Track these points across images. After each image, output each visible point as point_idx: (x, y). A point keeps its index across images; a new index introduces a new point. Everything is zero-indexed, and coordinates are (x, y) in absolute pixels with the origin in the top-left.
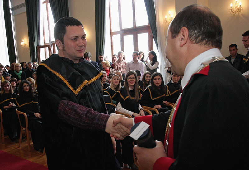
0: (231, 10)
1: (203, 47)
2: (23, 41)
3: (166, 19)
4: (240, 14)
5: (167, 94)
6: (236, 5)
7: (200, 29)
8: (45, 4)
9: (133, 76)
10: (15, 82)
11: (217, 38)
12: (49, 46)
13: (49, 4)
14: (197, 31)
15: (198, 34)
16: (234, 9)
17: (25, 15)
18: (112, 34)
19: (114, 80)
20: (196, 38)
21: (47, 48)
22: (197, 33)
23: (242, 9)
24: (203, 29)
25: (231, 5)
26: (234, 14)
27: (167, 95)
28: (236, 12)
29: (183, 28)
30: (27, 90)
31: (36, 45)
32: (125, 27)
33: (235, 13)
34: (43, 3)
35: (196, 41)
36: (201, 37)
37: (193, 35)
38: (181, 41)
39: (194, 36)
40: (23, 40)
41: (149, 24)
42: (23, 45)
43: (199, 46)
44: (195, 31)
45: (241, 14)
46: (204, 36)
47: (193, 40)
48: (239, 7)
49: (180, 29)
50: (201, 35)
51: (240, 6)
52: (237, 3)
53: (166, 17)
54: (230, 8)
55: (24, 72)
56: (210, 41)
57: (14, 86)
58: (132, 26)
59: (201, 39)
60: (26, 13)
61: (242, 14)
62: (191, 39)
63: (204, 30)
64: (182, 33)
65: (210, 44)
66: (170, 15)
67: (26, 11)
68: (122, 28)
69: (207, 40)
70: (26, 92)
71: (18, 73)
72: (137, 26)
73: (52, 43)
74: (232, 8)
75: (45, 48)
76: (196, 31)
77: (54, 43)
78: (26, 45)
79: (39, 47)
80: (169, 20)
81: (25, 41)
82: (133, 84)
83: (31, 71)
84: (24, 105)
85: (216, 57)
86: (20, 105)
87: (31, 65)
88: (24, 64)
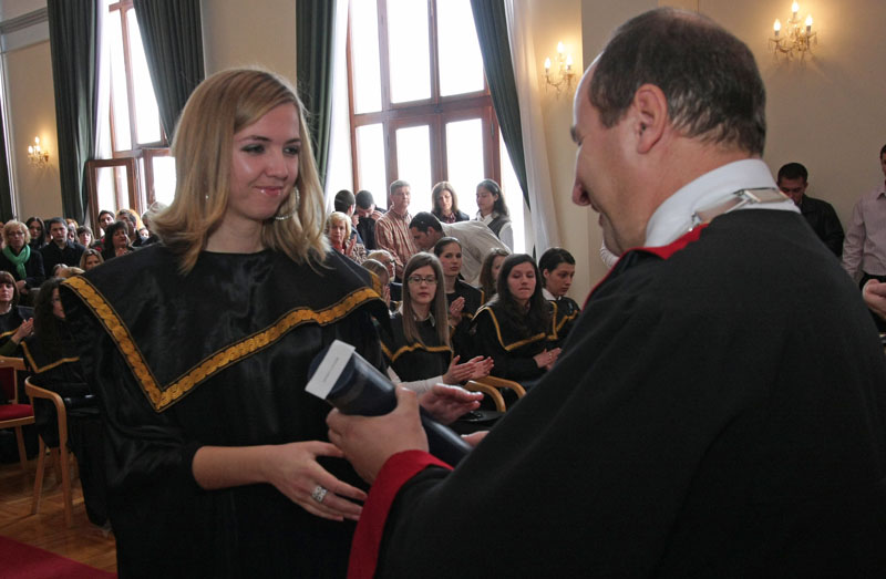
0: (777, 42)
2: (35, 144)
4: (808, 57)
5: (552, 334)
6: (795, 26)
7: (704, 86)
8: (117, 13)
10: (8, 287)
12: (128, 162)
13: (132, 14)
14: (694, 92)
15: (698, 104)
16: (788, 39)
17: (47, 50)
18: (355, 121)
20: (694, 116)
22: (696, 100)
23: (816, 39)
24: (711, 83)
25: (777, 26)
26: (787, 59)
27: (550, 337)
28: (794, 52)
29: (647, 87)
31: (82, 159)
32: (398, 98)
33: (792, 55)
34: (112, 8)
35: (693, 128)
36: (709, 113)
37: (682, 107)
38: (641, 134)
39: (685, 110)
40: (37, 140)
41: (485, 86)
43: (701, 146)
44: (686, 93)
45: (810, 56)
46: (719, 110)
47: (682, 123)
48: (803, 31)
49: (634, 92)
50: (709, 104)
51: (809, 28)
52: (799, 17)
53: (547, 64)
54: (773, 37)
55: (37, 252)
56: (735, 124)
57: (8, 299)
58: (425, 94)
59: (708, 120)
60: (49, 44)
61: (814, 59)
62: (675, 121)
63: (717, 87)
64: (642, 104)
65: (735, 141)
66: (563, 58)
67: (48, 36)
68: (389, 100)
69: (726, 122)
71: (17, 255)
72: (444, 93)
73: (139, 152)
74: (780, 36)
76: (690, 94)
77: (148, 152)
78: (47, 157)
79: (95, 163)
80: (557, 77)
81: (45, 144)
82: (428, 299)
83: (62, 248)
84: (51, 366)
85: (747, 193)
86: (39, 367)
87: (62, 229)
88: (35, 224)
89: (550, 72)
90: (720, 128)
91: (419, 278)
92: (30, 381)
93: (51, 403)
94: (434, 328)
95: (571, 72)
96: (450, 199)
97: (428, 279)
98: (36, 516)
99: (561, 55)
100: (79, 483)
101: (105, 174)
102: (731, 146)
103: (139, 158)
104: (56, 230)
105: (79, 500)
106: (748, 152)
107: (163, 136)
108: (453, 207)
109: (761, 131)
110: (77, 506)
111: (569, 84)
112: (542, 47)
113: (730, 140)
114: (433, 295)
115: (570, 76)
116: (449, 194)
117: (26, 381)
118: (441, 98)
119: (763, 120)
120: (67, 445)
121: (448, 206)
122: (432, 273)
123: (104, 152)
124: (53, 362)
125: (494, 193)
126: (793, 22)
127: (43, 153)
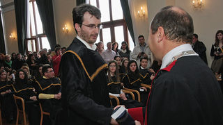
1: (175, 43)
3: (139, 14)
7: (174, 28)
8: (31, 2)
9: (113, 64)
11: (187, 35)
13: (35, 3)
23: (203, 5)
36: (174, 35)
37: (168, 33)
38: (159, 37)
42: (12, 38)
47: (168, 37)
49: (158, 28)
55: (14, 62)
67: (14, 8)
71: (9, 63)
75: (32, 41)
77: (40, 36)
81: (14, 35)
86: (17, 91)
87: (20, 56)
91: (112, 66)
92: (15, 95)
99: (142, 10)
103: (38, 38)
107: (44, 32)
115: (144, 15)
118: (113, 21)
120: (25, 111)
123: (29, 37)
124: (20, 90)
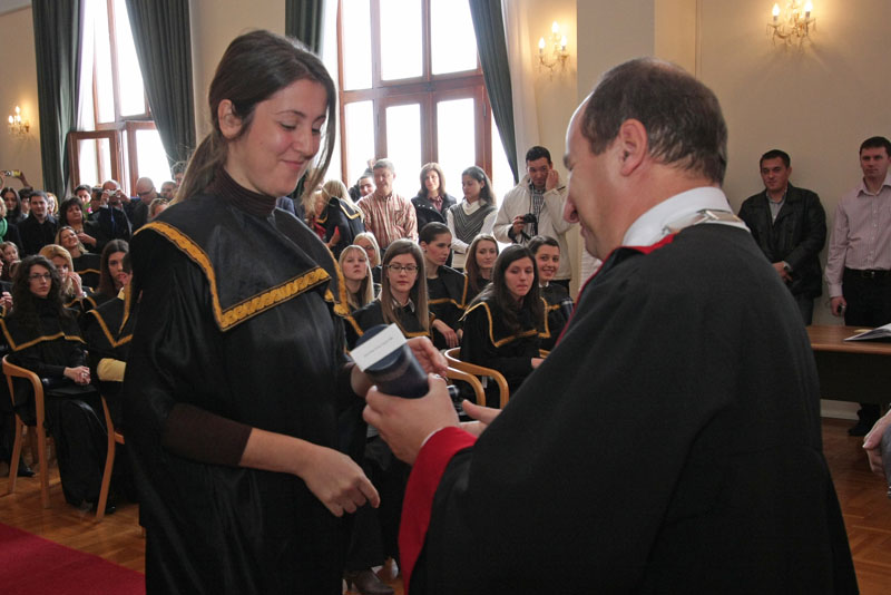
0: (775, 27)
2: (16, 114)
3: (541, 51)
4: (807, 44)
5: (544, 332)
6: (795, 11)
7: (678, 123)
12: (111, 134)
14: (669, 127)
15: (672, 137)
16: (786, 24)
17: (27, 20)
18: (344, 97)
19: (351, 265)
20: (669, 147)
21: (105, 143)
22: (670, 135)
23: (815, 26)
24: (683, 120)
25: (776, 11)
26: (785, 45)
27: (542, 335)
28: (793, 38)
29: (630, 121)
30: (44, 289)
31: (64, 130)
32: (391, 73)
33: (790, 41)
35: (667, 156)
36: (681, 145)
37: (659, 140)
38: (625, 160)
39: (661, 142)
40: (17, 110)
41: (478, 65)
42: (18, 126)
43: (673, 172)
44: (663, 128)
45: (808, 42)
46: (689, 143)
47: (659, 153)
48: (802, 17)
49: (620, 126)
50: (681, 138)
51: (808, 14)
52: (798, 3)
53: (541, 44)
54: (772, 23)
56: (702, 156)
58: (416, 72)
59: (681, 150)
60: (31, 11)
61: (812, 46)
62: (653, 150)
63: (688, 123)
64: (626, 136)
65: (701, 170)
66: (558, 38)
68: (380, 77)
69: (695, 153)
70: (39, 298)
72: (435, 71)
73: (122, 124)
74: (779, 21)
75: (97, 143)
76: (666, 129)
77: (131, 124)
78: (27, 128)
79: (77, 135)
80: (551, 57)
81: (25, 114)
82: (407, 287)
83: (42, 222)
84: (30, 344)
85: (709, 212)
86: (17, 344)
87: (42, 203)
88: (9, 195)
89: (544, 53)
90: (689, 158)
91: (398, 266)
92: (8, 360)
93: (28, 382)
94: (414, 314)
95: (565, 53)
96: (437, 180)
97: (408, 267)
98: (12, 496)
99: (555, 35)
100: (56, 462)
101: (87, 147)
102: (698, 174)
103: (122, 130)
104: (36, 203)
105: (55, 480)
106: (710, 181)
107: (147, 108)
108: (440, 189)
109: (723, 162)
110: (53, 486)
111: (563, 65)
112: (537, 26)
113: (697, 169)
114: (412, 284)
115: (565, 57)
116: (436, 175)
117: (4, 359)
118: (432, 76)
119: (725, 154)
120: (44, 424)
121: (435, 187)
122: (413, 262)
123: (86, 124)
124: (31, 340)
125: (479, 181)
126: (792, 7)
127: (23, 123)
